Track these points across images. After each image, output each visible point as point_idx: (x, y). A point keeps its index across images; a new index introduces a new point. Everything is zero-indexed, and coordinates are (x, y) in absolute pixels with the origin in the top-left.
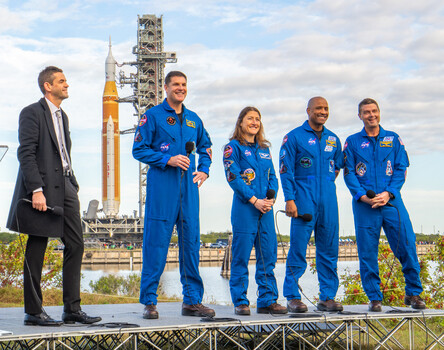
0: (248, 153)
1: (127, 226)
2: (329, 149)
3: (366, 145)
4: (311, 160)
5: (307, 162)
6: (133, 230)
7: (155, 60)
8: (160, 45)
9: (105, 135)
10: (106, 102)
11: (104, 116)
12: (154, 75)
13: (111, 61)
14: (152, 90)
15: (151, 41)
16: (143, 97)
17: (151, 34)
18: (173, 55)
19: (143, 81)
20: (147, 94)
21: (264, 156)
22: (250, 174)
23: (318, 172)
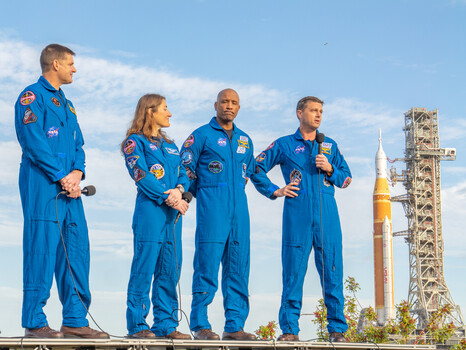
0: (152, 147)
2: (241, 150)
3: (301, 149)
4: (221, 164)
5: (217, 166)
7: (431, 156)
8: (435, 139)
9: (379, 237)
10: (380, 201)
11: (376, 216)
12: (431, 174)
13: (383, 156)
14: (429, 189)
15: (427, 136)
16: (419, 196)
17: (426, 128)
18: (453, 152)
19: (419, 179)
20: (424, 194)
21: (171, 151)
22: (159, 171)
23: (230, 177)
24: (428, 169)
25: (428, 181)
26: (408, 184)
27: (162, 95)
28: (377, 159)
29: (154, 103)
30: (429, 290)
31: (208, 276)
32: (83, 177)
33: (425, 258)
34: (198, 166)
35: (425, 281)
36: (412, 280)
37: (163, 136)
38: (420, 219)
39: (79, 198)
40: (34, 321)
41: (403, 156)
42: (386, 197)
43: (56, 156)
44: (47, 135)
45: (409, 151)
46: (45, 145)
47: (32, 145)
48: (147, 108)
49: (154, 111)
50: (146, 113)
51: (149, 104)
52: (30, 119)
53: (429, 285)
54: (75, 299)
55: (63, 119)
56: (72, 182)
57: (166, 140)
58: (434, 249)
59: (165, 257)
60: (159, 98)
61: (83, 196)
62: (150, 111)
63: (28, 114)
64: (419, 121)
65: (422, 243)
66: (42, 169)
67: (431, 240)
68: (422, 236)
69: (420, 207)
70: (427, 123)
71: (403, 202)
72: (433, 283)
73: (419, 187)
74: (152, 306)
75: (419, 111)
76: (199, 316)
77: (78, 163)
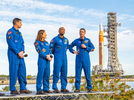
0: (42, 44)
1: (110, 73)
2: (66, 43)
5: (59, 48)
6: (111, 74)
7: (115, 25)
8: (116, 20)
9: (100, 46)
10: (101, 37)
11: (100, 41)
12: (114, 30)
13: (102, 25)
14: (114, 34)
15: (113, 20)
16: (111, 36)
17: (113, 17)
18: (120, 24)
19: (111, 31)
20: (113, 35)
21: (47, 45)
22: (44, 50)
23: (63, 50)
24: (114, 28)
25: (113, 32)
26: (108, 32)
27: (44, 30)
28: (100, 26)
29: (42, 32)
30: (113, 60)
31: (57, 76)
32: (24, 52)
33: (113, 52)
34: (54, 47)
35: (113, 58)
36: (109, 58)
37: (45, 41)
38: (111, 41)
39: (23, 58)
40: (13, 89)
41: (107, 25)
42: (102, 36)
43: (17, 47)
44: (15, 42)
45: (109, 23)
46: (14, 45)
47: (11, 45)
48: (40, 34)
49: (42, 34)
50: (40, 35)
51: (41, 33)
52: (10, 38)
53: (113, 59)
54: (23, 83)
55: (19, 38)
56: (21, 54)
57: (46, 42)
58: (115, 50)
59: (46, 72)
60: (43, 31)
61: (24, 57)
62: (41, 34)
63: (10, 37)
64: (111, 16)
65: (112, 48)
66: (13, 51)
67: (114, 47)
68: (112, 46)
69: (111, 38)
70: (113, 16)
71: (107, 37)
72: (115, 59)
73: (111, 33)
74: (43, 84)
75: (111, 13)
76: (55, 86)
77: (23, 49)
